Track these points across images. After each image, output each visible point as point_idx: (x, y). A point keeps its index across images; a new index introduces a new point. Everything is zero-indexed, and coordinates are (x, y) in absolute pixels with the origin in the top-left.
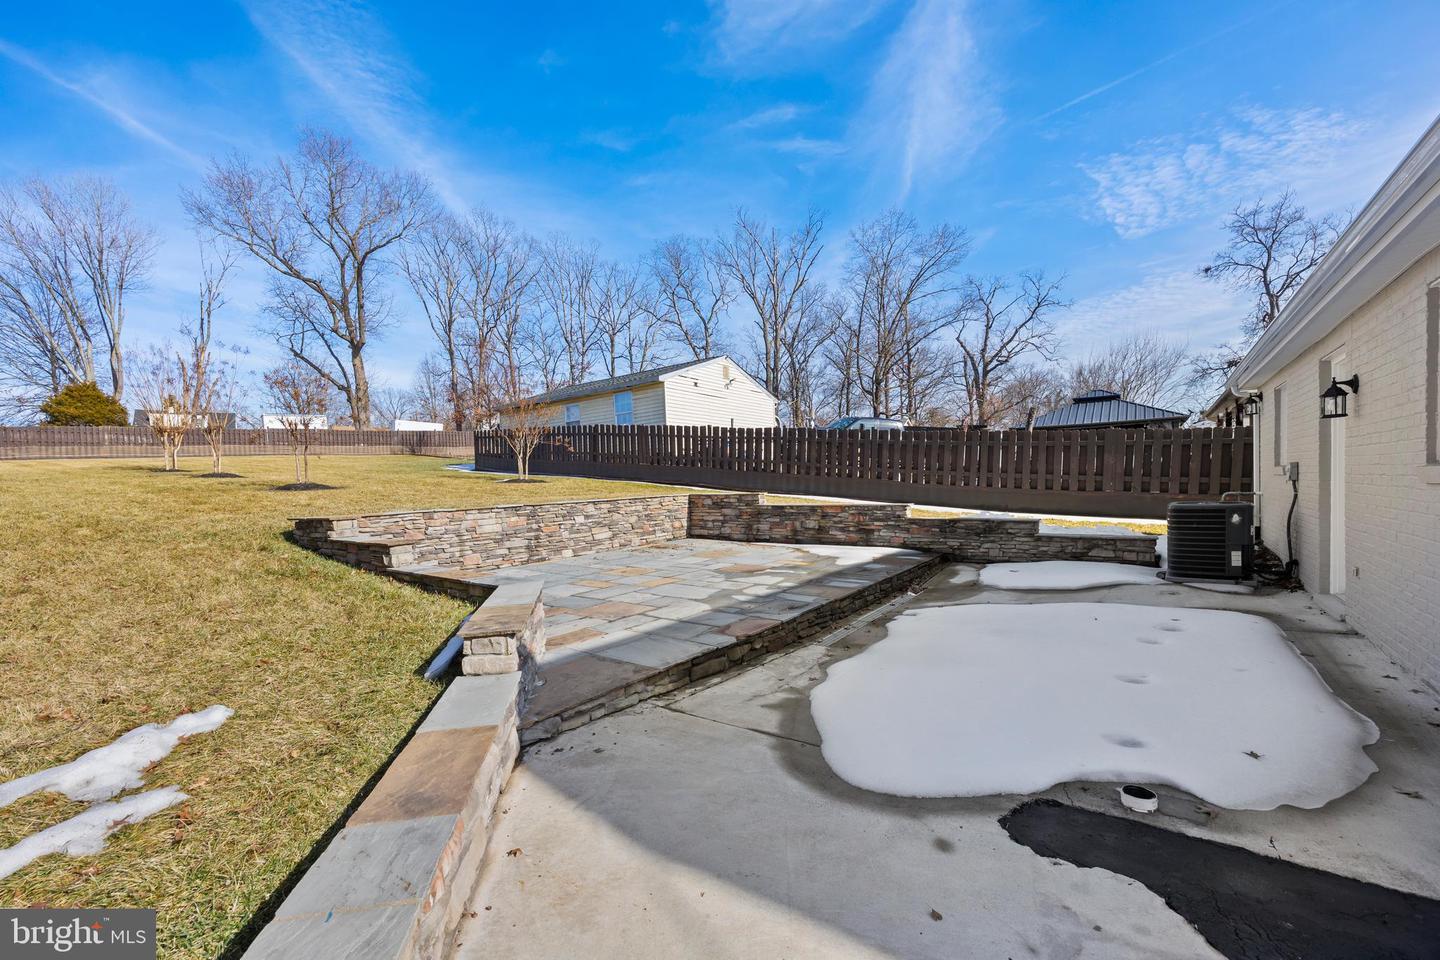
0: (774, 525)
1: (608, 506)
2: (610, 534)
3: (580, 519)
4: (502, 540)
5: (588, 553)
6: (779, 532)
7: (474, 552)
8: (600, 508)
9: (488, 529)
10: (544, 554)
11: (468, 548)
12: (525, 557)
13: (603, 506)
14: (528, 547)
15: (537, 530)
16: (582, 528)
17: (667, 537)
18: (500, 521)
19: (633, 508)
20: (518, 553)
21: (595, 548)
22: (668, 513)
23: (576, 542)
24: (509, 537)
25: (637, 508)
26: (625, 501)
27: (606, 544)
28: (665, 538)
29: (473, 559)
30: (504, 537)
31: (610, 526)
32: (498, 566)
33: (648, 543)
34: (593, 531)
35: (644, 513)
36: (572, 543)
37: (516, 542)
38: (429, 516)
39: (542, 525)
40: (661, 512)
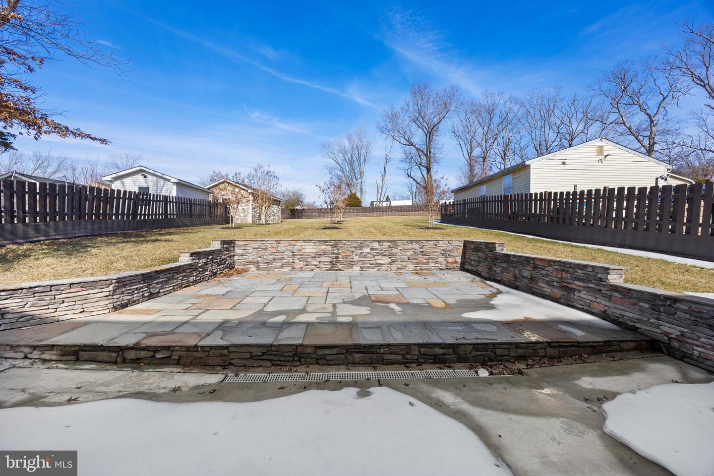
0: (504, 270)
1: (389, 244)
2: (389, 261)
3: (368, 250)
4: (315, 257)
5: (372, 270)
6: (507, 276)
7: (300, 261)
8: (382, 245)
9: (307, 251)
10: (341, 267)
11: (296, 259)
12: (329, 267)
13: (384, 244)
14: (331, 263)
15: (337, 254)
16: (368, 255)
17: (440, 267)
18: (315, 247)
19: (410, 246)
20: (324, 265)
21: (377, 268)
22: (443, 252)
23: (363, 263)
24: (320, 256)
25: (414, 247)
26: (403, 242)
27: (386, 266)
28: (438, 268)
29: (299, 264)
30: (317, 255)
31: (389, 256)
32: (312, 270)
33: (421, 269)
34: (376, 258)
35: (419, 250)
36: (360, 263)
37: (324, 259)
38: (278, 242)
39: (340, 251)
40: (436, 250)
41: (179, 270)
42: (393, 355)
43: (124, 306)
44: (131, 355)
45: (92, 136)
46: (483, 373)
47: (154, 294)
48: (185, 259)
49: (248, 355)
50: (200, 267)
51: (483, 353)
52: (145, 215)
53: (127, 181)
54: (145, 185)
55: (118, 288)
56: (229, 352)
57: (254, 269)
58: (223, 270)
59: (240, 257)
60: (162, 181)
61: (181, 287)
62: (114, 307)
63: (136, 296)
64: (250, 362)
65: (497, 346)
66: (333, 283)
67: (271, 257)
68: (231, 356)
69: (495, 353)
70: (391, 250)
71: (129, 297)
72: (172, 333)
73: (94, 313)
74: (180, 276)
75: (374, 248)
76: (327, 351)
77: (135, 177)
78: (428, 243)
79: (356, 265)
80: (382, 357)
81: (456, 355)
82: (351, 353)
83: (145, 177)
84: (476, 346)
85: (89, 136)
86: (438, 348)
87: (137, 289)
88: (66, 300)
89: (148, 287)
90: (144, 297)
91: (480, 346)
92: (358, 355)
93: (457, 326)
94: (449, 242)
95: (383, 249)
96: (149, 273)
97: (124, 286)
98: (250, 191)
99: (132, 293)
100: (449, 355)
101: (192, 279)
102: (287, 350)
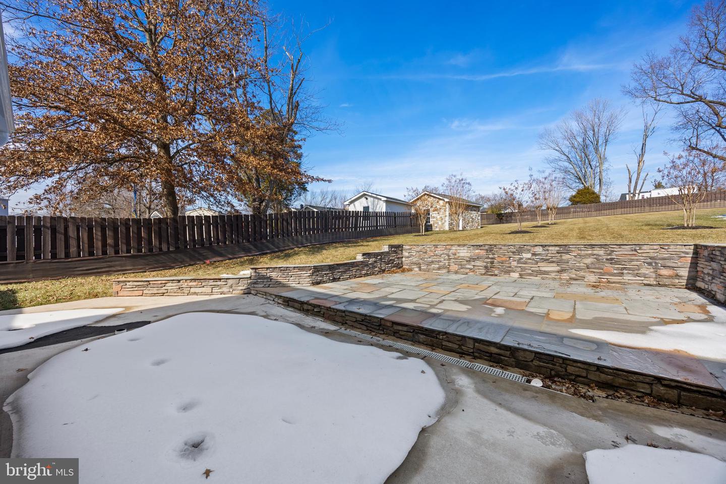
1: (557, 248)
2: (558, 268)
3: (529, 256)
4: (470, 261)
5: (535, 278)
7: (455, 264)
8: (548, 250)
9: (462, 255)
10: (496, 272)
11: (452, 262)
12: (483, 271)
13: (550, 248)
14: (486, 267)
15: (492, 258)
16: (530, 261)
17: (645, 282)
18: (469, 251)
19: (590, 252)
20: (479, 269)
21: (541, 276)
22: (649, 260)
23: (523, 269)
24: (474, 260)
25: (595, 252)
26: (578, 246)
27: (553, 275)
28: (641, 282)
29: (454, 267)
30: (471, 260)
31: (558, 263)
32: (467, 274)
33: (609, 282)
34: (539, 264)
35: (606, 257)
36: (519, 269)
37: (478, 263)
38: (436, 246)
39: (496, 256)
40: (636, 258)
41: (353, 265)
42: (450, 343)
43: (318, 283)
44: (305, 307)
45: (324, 179)
46: (537, 383)
47: (336, 279)
48: (360, 258)
49: (355, 320)
50: (370, 264)
51: (548, 365)
52: (369, 227)
53: (357, 203)
54: (366, 205)
55: (315, 272)
56: (345, 315)
57: (417, 269)
58: (392, 268)
59: (407, 259)
60: (376, 200)
61: (355, 277)
62: (312, 283)
63: (325, 279)
64: (356, 324)
65: (568, 362)
66: (469, 285)
67: (430, 259)
68: (347, 318)
69: (566, 370)
70: (561, 256)
71: (321, 278)
72: (326, 299)
73: (304, 285)
74: (354, 269)
75: (536, 253)
76: (400, 328)
77: (361, 200)
78: (620, 248)
79: (514, 272)
80: (441, 342)
81: (514, 359)
82: (417, 333)
83: (367, 199)
84: (539, 355)
85: (323, 180)
86: (494, 347)
87: (325, 274)
88: (293, 276)
89: (332, 273)
90: (330, 280)
91: (543, 357)
92: (422, 336)
93: (542, 336)
94: (662, 247)
95: (549, 255)
96: (333, 265)
97: (318, 271)
98: (446, 200)
99: (323, 276)
100: (505, 357)
101: (364, 272)
102: (375, 320)
